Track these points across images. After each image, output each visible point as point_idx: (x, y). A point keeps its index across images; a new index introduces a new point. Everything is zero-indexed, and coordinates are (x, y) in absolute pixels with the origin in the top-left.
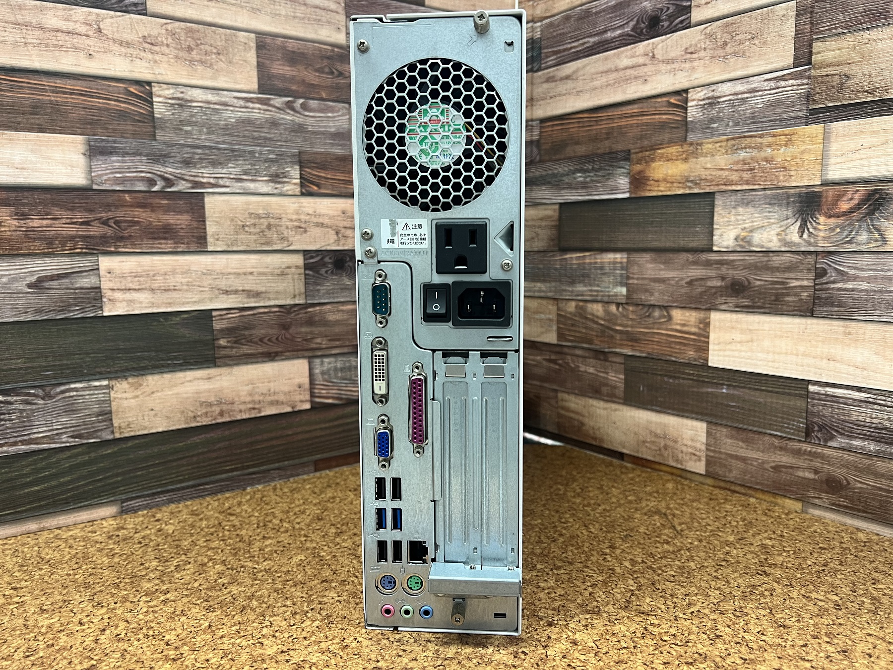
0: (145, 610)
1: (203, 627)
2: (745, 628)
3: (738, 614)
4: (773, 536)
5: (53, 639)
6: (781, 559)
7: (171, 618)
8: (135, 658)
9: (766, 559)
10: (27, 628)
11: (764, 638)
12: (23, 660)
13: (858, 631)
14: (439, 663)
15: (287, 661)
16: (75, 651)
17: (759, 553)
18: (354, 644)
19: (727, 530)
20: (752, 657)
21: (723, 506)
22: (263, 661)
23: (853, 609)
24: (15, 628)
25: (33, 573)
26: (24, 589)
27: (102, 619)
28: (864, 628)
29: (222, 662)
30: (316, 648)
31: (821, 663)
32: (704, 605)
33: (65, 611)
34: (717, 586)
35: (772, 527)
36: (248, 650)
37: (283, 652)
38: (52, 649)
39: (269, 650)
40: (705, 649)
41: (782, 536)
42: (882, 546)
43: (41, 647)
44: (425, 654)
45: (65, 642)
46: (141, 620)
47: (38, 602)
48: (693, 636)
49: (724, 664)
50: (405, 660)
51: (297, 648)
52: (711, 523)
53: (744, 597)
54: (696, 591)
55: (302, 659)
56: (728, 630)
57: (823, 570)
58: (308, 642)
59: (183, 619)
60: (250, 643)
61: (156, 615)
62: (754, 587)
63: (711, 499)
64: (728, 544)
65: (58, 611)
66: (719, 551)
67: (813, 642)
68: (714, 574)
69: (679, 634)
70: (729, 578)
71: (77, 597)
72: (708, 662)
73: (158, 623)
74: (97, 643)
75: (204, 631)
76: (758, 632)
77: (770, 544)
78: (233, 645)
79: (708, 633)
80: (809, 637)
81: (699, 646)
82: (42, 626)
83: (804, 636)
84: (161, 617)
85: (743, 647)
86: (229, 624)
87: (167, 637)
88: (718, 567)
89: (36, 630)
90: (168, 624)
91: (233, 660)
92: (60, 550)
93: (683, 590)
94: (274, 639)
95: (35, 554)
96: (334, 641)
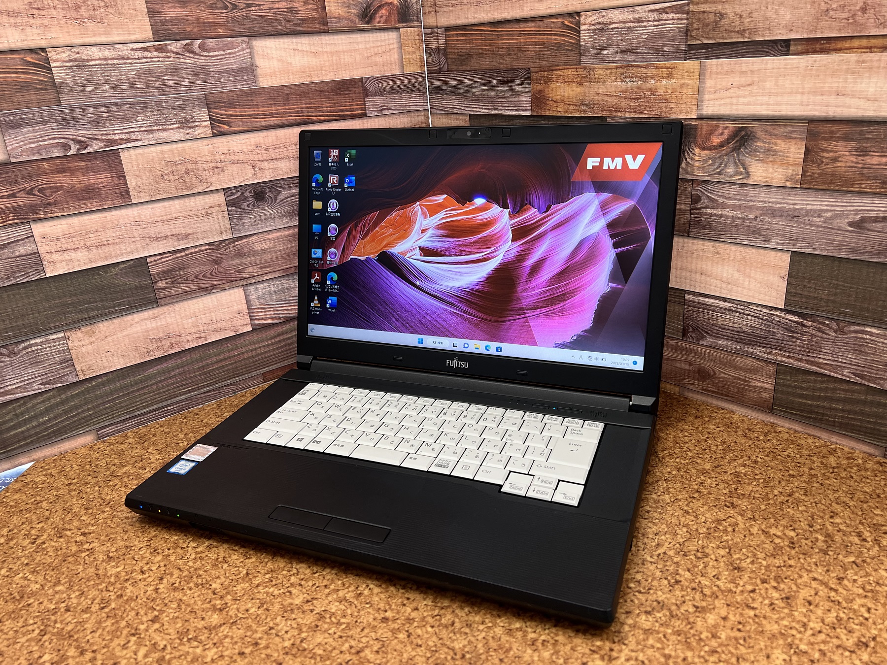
0: (193, 556)
1: (242, 575)
2: (703, 572)
3: (699, 555)
4: (747, 462)
5: (121, 588)
6: (751, 489)
7: (216, 565)
8: (189, 609)
9: (736, 489)
10: (99, 578)
11: (718, 583)
12: (99, 613)
13: (805, 574)
14: (436, 612)
15: (312, 611)
16: (140, 601)
17: (731, 483)
18: (366, 592)
19: (706, 456)
20: (704, 604)
21: (707, 425)
22: (292, 611)
23: (806, 548)
24: (89, 578)
25: (97, 516)
26: (92, 535)
27: (159, 566)
28: (811, 571)
29: (259, 612)
30: (335, 596)
31: (764, 612)
32: (671, 545)
33: (128, 559)
34: (686, 523)
35: (749, 452)
36: (279, 600)
37: (308, 601)
38: (121, 600)
39: (296, 599)
40: (664, 596)
41: (756, 462)
42: (850, 472)
43: (112, 598)
44: (425, 603)
45: (131, 592)
46: (191, 567)
47: (105, 549)
48: (655, 582)
49: (678, 613)
50: (409, 610)
51: (319, 597)
52: (692, 448)
53: (708, 536)
54: (666, 529)
55: (323, 609)
56: (687, 574)
57: (787, 501)
58: (327, 591)
59: (225, 566)
60: (281, 592)
61: (203, 562)
62: (719, 521)
63: (696, 417)
64: (704, 472)
65: (122, 558)
66: (695, 481)
67: (761, 587)
68: (685, 508)
69: (643, 580)
70: (699, 513)
71: (136, 543)
72: (664, 611)
73: (205, 571)
74: (157, 592)
75: (243, 579)
76: (714, 576)
77: (743, 471)
78: (267, 593)
79: (669, 578)
80: (758, 581)
81: (660, 593)
82: (111, 575)
83: (754, 581)
84: (206, 564)
85: (698, 593)
86: (263, 572)
87: (214, 586)
88: (690, 500)
89: (106, 580)
90: (213, 572)
91: (267, 610)
92: (116, 490)
93: (655, 529)
94: (300, 588)
95: (96, 494)
96: (350, 589)
